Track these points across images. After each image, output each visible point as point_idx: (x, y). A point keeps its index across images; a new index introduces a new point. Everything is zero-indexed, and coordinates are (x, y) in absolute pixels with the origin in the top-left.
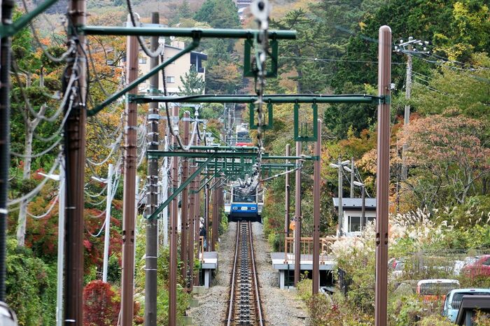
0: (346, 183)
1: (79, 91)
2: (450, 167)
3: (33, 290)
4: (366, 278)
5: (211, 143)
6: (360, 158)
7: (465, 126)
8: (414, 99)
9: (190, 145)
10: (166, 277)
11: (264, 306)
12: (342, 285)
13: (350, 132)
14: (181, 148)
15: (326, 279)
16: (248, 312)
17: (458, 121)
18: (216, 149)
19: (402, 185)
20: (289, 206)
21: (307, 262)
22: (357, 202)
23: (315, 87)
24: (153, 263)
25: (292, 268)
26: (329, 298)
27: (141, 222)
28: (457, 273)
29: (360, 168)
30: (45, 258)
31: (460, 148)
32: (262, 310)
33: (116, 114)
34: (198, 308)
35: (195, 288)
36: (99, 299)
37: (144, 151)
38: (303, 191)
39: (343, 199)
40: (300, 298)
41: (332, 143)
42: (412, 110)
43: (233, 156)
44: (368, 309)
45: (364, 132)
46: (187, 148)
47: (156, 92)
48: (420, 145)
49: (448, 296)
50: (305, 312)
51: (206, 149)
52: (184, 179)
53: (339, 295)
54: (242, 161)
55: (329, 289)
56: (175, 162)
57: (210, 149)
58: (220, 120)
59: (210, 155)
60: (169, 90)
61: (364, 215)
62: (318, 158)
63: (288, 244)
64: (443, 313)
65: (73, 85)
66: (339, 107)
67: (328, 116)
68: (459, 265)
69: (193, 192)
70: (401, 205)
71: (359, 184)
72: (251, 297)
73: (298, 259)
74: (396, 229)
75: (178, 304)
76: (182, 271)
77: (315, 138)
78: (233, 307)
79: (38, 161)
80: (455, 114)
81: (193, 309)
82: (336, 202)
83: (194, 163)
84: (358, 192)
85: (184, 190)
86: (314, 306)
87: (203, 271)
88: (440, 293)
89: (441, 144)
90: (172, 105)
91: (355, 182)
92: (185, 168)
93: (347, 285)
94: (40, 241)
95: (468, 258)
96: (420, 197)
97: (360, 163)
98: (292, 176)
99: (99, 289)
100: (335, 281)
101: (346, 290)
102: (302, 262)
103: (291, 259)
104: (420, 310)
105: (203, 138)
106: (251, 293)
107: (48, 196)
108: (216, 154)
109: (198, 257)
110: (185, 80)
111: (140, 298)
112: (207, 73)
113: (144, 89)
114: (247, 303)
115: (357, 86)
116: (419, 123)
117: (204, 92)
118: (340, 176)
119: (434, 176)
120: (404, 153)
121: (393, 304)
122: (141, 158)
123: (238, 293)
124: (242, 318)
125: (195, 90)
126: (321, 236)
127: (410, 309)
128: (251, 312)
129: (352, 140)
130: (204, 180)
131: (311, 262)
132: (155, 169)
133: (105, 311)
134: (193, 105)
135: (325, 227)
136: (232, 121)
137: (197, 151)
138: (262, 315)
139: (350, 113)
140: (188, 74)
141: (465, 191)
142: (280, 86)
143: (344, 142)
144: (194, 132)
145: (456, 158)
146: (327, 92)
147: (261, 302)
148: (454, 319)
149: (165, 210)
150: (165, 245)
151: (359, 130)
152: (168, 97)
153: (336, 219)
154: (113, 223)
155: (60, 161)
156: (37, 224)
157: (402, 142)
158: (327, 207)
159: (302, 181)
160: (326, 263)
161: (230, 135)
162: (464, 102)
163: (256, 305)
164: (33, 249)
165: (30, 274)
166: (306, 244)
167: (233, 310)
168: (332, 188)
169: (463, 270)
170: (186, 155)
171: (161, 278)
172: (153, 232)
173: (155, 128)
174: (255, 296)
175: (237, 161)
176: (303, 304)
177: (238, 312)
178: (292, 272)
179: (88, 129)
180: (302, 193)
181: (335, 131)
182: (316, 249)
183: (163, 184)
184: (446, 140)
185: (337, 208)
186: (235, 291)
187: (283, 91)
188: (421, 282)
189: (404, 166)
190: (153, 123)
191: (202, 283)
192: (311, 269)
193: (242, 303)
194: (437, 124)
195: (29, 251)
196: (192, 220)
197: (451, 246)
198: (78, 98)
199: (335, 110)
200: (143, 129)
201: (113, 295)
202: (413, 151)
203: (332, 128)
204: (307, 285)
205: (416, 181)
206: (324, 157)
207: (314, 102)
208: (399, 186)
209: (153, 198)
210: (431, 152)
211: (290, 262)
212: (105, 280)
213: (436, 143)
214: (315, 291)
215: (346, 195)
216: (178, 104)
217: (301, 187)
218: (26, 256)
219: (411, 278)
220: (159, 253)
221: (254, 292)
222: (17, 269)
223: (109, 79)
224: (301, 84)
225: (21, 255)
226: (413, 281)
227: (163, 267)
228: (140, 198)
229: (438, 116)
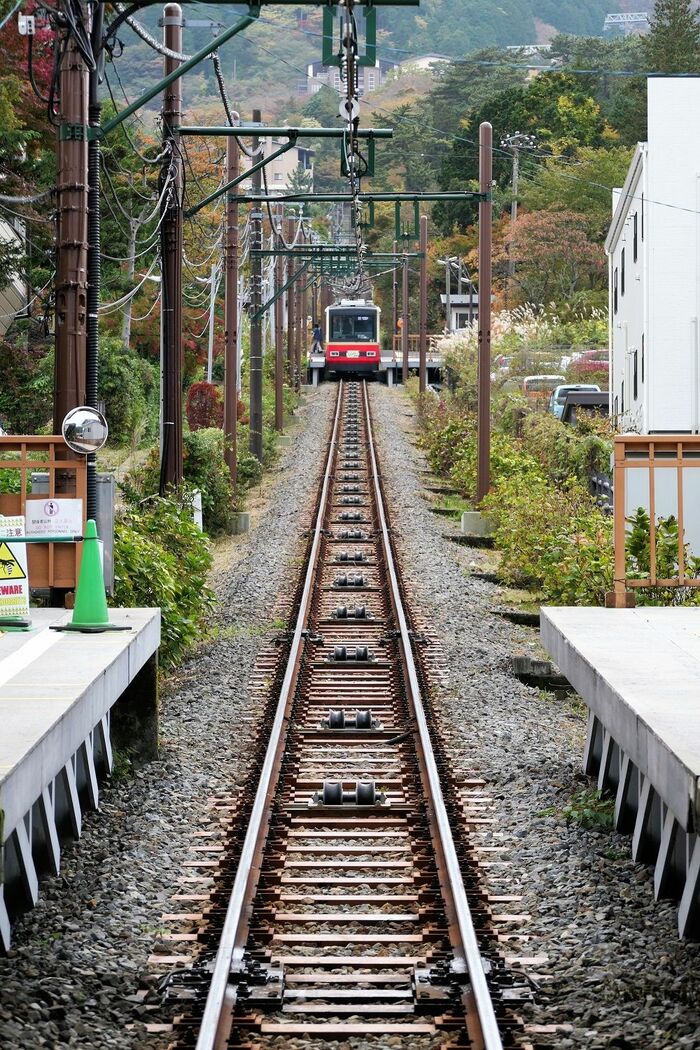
0: (454, 280)
1: (175, 192)
2: (556, 265)
3: (138, 391)
4: (470, 374)
5: (317, 241)
6: (467, 254)
7: (571, 221)
8: (520, 195)
9: (294, 244)
10: (273, 376)
11: (372, 405)
12: (450, 383)
13: (456, 229)
14: (284, 247)
15: (435, 376)
16: (356, 411)
17: (564, 216)
18: (321, 247)
19: (510, 281)
20: (397, 304)
21: (414, 360)
22: (464, 299)
23: (424, 183)
24: (257, 363)
25: (400, 366)
26: (437, 396)
27: (243, 323)
28: (564, 369)
29: (467, 265)
30: (151, 359)
31: (566, 243)
32: (369, 408)
33: (215, 213)
34: (306, 408)
35: (303, 387)
36: (204, 401)
37: (247, 251)
38: (411, 288)
39: (451, 296)
40: (408, 396)
41: (438, 240)
42: (519, 205)
43: (339, 254)
44: (472, 407)
45: (470, 228)
46: (290, 247)
47: (257, 190)
48: (526, 241)
49: (554, 393)
50: (412, 411)
51: (312, 247)
52: (289, 278)
53: (447, 392)
54: (348, 259)
55: (437, 386)
56: (280, 261)
57: (316, 247)
58: (329, 217)
59: (314, 254)
60: (270, 187)
61: (471, 311)
62: (423, 256)
63: (397, 342)
64: (548, 409)
65: (169, 186)
66: (446, 203)
67: (435, 213)
68: (566, 360)
69: (299, 291)
70: (509, 301)
71: (466, 280)
72: (359, 396)
73: (406, 357)
74: (501, 323)
75: (285, 404)
76: (289, 371)
77: (417, 237)
78: (341, 405)
79: (142, 261)
80: (561, 209)
81: (301, 409)
82: (443, 298)
83: (300, 261)
84: (466, 289)
85: (291, 287)
86: (421, 404)
87: (311, 371)
88: (546, 389)
89: (548, 240)
90: (271, 203)
91: (463, 279)
92: (290, 267)
93: (454, 382)
94: (146, 342)
95: (574, 354)
96: (527, 293)
97: (467, 259)
98: (399, 273)
99: (203, 389)
100: (443, 378)
101: (454, 388)
102: (410, 360)
103: (399, 355)
104: (525, 407)
105: (308, 237)
106: (359, 392)
107: (153, 297)
108: (321, 252)
109: (305, 354)
110: (293, 177)
111: (244, 398)
112: (315, 169)
113: (246, 185)
114: (355, 401)
115: (463, 182)
116: (524, 217)
117: (312, 188)
118: (448, 273)
119: (541, 272)
120: (511, 249)
121: (496, 401)
122: (244, 256)
123: (347, 391)
124: (350, 416)
125: (302, 187)
126: (428, 334)
127: (515, 406)
128: (359, 410)
129: (458, 237)
130: (311, 278)
131: (418, 360)
132: (256, 269)
133: (210, 411)
134: (297, 203)
135: (433, 322)
136: (340, 217)
137: (303, 250)
138: (370, 413)
139: (457, 210)
140: (296, 170)
141: (572, 288)
142: (388, 181)
143: (449, 240)
144: (299, 230)
145: (563, 254)
146: (434, 190)
147: (369, 400)
148: (560, 415)
149: (272, 307)
150: (269, 346)
151: (465, 226)
152: (269, 196)
153: (444, 316)
154: (218, 322)
155: (157, 261)
156: (142, 324)
157: (510, 238)
158: (435, 304)
159: (410, 278)
160: (434, 360)
161: (338, 232)
162: (569, 197)
163: (364, 403)
164: (139, 351)
165: (135, 375)
166: (415, 341)
167: (341, 409)
168: (439, 286)
169: (569, 366)
170: (290, 254)
171: (268, 378)
172: (256, 333)
173: (257, 227)
174: (363, 394)
175: (343, 259)
176: (410, 402)
177: (345, 410)
178: (400, 370)
179: (187, 229)
180: (409, 291)
181: (442, 227)
182: (423, 347)
183: (268, 282)
184: (552, 235)
185: (445, 305)
186: (343, 390)
187: (390, 187)
188: (527, 379)
189: (511, 262)
190: (256, 222)
191: (311, 382)
192: (418, 366)
193: (350, 401)
194: (543, 220)
195: (134, 351)
196: (298, 319)
197: (558, 342)
198: (175, 199)
199: (442, 205)
200: (245, 231)
201: (218, 395)
202: (519, 247)
203: (439, 225)
204: (413, 382)
205: (524, 277)
206: (430, 253)
207: (416, 200)
208: (507, 283)
209: (256, 297)
210: (537, 247)
211: (398, 360)
212: (209, 381)
213: (543, 238)
214: (422, 388)
215: (454, 291)
216: (282, 203)
217: (409, 285)
218: (131, 357)
219: (518, 374)
220: (264, 352)
221: (363, 390)
222: (122, 369)
223: (213, 177)
224: (408, 180)
225: (127, 356)
226: (519, 378)
227: (268, 365)
228: (243, 297)
229: (543, 211)
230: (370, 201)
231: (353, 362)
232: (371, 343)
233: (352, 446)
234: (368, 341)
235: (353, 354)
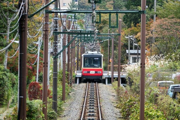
0: (131, 44)
1: (25, 8)
2: (170, 39)
3: (10, 85)
4: (137, 81)
5: (79, 29)
6: (136, 34)
7: (176, 22)
8: (157, 12)
9: (70, 30)
10: (61, 80)
11: (100, 91)
12: (129, 83)
13: (132, 25)
14: (67, 31)
15: (124, 81)
16: (93, 94)
17: (174, 20)
18: (81, 31)
19: (153, 45)
20: (109, 53)
21: (116, 75)
22: (136, 51)
23: (120, 7)
24: (55, 74)
25: (110, 77)
26: (124, 88)
27: (50, 59)
28: (173, 78)
29: (136, 39)
30: (15, 73)
31: (175, 31)
32: (98, 93)
33: (40, 17)
34: (74, 92)
35: (73, 85)
36: (35, 89)
37: (52, 32)
38: (115, 47)
39: (130, 50)
40: (113, 88)
41: (126, 29)
42: (156, 16)
43: (88, 34)
44: (138, 93)
45: (138, 24)
46: (69, 31)
47: (56, 9)
48: (159, 29)
49: (169, 87)
50: (115, 94)
51: (77, 31)
52: (68, 42)
53: (128, 87)
54: (91, 36)
55: (125, 85)
56: (65, 36)
57: (79, 31)
58: (84, 20)
59: (78, 34)
60: (61, 8)
61: (138, 56)
62: (119, 35)
63: (109, 67)
64: (167, 94)
65: (22, 6)
66: (129, 15)
67: (124, 18)
68: (174, 75)
69: (72, 48)
70: (152, 53)
71: (136, 44)
72: (95, 88)
73: (113, 74)
74: (150, 62)
75: (66, 91)
76: (68, 78)
77: (117, 27)
78: (88, 92)
80: (173, 18)
81: (72, 93)
82: (127, 51)
83: (73, 36)
84: (136, 48)
85: (69, 46)
86: (118, 91)
87: (76, 78)
88: (167, 86)
89: (167, 29)
90: (62, 14)
91: (135, 44)
92: (69, 38)
93: (131, 83)
94: (13, 67)
95: (177, 73)
96: (159, 49)
97: (137, 36)
98: (110, 42)
99: (35, 85)
100: (127, 82)
101: (131, 85)
102: (114, 75)
103: (110, 73)
104: (158, 93)
105: (76, 27)
106: (94, 86)
107: (16, 49)
108: (81, 33)
109: (74, 72)
110: (70, 5)
111: (50, 88)
112: (79, 2)
113: (52, 7)
114: (93, 90)
115: (135, 7)
116: (159, 21)
117: (77, 9)
118: (129, 42)
119: (165, 42)
120: (153, 33)
121: (147, 91)
122: (51, 34)
123: (90, 86)
124: (91, 96)
125: (74, 9)
126: (121, 65)
127: (155, 92)
128: (95, 94)
129: (133, 28)
130: (77, 43)
131: (117, 75)
132: (56, 39)
133: (37, 93)
134: (71, 14)
135: (124, 60)
136: (88, 20)
137: (74, 32)
138: (99, 95)
139: (133, 18)
140: (71, 2)
141: (177, 48)
142: (106, 7)
143: (130, 29)
144: (72, 24)
145: (173, 35)
146: (124, 9)
147: (98, 90)
148: (171, 96)
149: (62, 53)
150: (60, 69)
151: (136, 24)
152: (61, 11)
153: (127, 58)
154: (41, 59)
155: (17, 35)
156: (11, 60)
157: (153, 28)
158: (124, 53)
159: (114, 43)
160: (124, 75)
161: (87, 26)
162: (176, 13)
163: (96, 91)
164: (10, 70)
165: (9, 79)
166: (116, 68)
167: (88, 93)
168: (126, 46)
169: (175, 78)
170: (69, 33)
171: (60, 81)
172: (55, 63)
173: (56, 23)
174: (96, 88)
175: (89, 36)
176: (114, 91)
177: (89, 94)
178: (110, 78)
179: (29, 23)
180: (114, 48)
181: (127, 24)
182: (119, 70)
183: (60, 44)
184: (169, 28)
185: (128, 54)
186: (88, 86)
187: (108, 9)
188: (159, 82)
189: (153, 37)
190: (56, 21)
191: (76, 83)
192: (117, 77)
193: (91, 90)
194: (166, 22)
195: (8, 70)
196: (72, 58)
197: (171, 68)
198: (24, 11)
199: (127, 16)
200: (51, 25)
201: (40, 87)
202: (157, 32)
203: (126, 23)
204: (116, 83)
205: (158, 43)
206: (122, 34)
207: (117, 13)
208: (152, 46)
209: (56, 50)
210: (163, 32)
211: (110, 75)
212: (37, 82)
213: (166, 29)
214: (119, 85)
215: (131, 49)
216: (66, 14)
217: (114, 46)
218: (7, 72)
219: (156, 80)
220: (58, 71)
221: (96, 86)
222: (4, 77)
223: (40, 4)
224: (114, 6)
225: (5, 72)
226: (156, 82)
227: (59, 76)
228: (50, 50)
229: (166, 18)
230: (99, 13)
231: (92, 75)
232: (99, 68)
233: (92, 107)
234: (98, 67)
235: (92, 72)
